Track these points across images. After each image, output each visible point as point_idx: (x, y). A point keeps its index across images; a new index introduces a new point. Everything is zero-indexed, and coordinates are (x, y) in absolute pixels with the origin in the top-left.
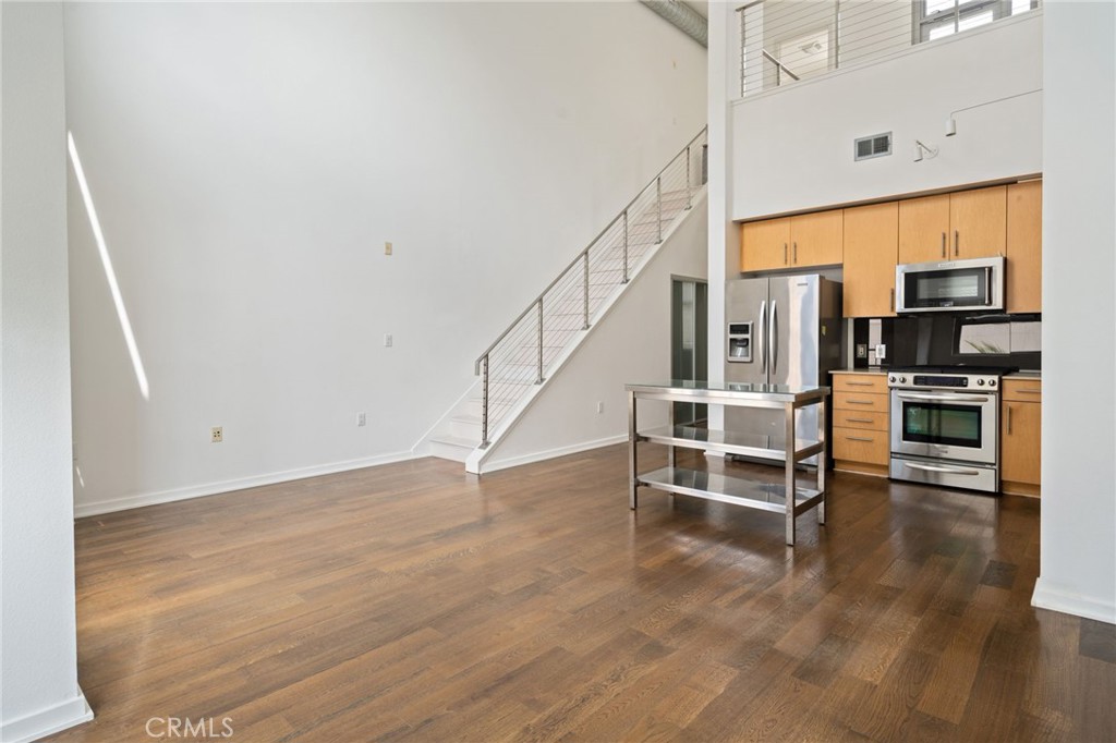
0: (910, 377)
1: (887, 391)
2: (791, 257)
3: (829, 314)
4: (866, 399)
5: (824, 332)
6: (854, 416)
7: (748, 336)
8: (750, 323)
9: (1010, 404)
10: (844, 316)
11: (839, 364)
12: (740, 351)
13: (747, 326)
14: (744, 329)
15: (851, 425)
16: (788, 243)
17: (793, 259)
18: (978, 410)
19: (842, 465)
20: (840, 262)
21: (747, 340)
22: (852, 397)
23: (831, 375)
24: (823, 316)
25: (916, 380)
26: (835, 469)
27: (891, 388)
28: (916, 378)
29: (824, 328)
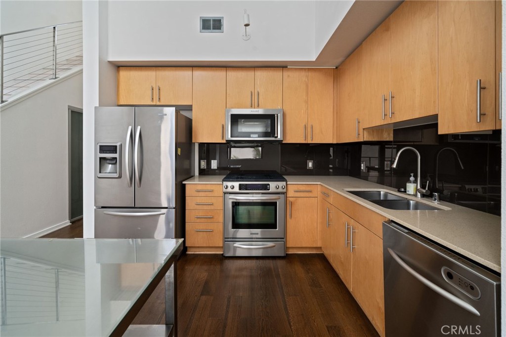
0: (236, 184)
1: (222, 194)
2: (156, 97)
3: (183, 139)
4: (209, 201)
5: (179, 153)
6: (201, 214)
7: (117, 155)
8: (118, 145)
9: (291, 199)
10: (193, 141)
11: (190, 176)
12: (110, 167)
13: (116, 146)
14: (113, 149)
15: (198, 220)
16: (154, 86)
17: (157, 99)
18: (275, 204)
19: (192, 249)
20: (190, 104)
21: (116, 158)
22: (199, 200)
23: (185, 184)
24: (178, 141)
25: (241, 187)
26: (188, 253)
27: (225, 193)
28: (240, 185)
29: (179, 150)
